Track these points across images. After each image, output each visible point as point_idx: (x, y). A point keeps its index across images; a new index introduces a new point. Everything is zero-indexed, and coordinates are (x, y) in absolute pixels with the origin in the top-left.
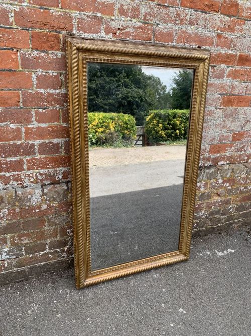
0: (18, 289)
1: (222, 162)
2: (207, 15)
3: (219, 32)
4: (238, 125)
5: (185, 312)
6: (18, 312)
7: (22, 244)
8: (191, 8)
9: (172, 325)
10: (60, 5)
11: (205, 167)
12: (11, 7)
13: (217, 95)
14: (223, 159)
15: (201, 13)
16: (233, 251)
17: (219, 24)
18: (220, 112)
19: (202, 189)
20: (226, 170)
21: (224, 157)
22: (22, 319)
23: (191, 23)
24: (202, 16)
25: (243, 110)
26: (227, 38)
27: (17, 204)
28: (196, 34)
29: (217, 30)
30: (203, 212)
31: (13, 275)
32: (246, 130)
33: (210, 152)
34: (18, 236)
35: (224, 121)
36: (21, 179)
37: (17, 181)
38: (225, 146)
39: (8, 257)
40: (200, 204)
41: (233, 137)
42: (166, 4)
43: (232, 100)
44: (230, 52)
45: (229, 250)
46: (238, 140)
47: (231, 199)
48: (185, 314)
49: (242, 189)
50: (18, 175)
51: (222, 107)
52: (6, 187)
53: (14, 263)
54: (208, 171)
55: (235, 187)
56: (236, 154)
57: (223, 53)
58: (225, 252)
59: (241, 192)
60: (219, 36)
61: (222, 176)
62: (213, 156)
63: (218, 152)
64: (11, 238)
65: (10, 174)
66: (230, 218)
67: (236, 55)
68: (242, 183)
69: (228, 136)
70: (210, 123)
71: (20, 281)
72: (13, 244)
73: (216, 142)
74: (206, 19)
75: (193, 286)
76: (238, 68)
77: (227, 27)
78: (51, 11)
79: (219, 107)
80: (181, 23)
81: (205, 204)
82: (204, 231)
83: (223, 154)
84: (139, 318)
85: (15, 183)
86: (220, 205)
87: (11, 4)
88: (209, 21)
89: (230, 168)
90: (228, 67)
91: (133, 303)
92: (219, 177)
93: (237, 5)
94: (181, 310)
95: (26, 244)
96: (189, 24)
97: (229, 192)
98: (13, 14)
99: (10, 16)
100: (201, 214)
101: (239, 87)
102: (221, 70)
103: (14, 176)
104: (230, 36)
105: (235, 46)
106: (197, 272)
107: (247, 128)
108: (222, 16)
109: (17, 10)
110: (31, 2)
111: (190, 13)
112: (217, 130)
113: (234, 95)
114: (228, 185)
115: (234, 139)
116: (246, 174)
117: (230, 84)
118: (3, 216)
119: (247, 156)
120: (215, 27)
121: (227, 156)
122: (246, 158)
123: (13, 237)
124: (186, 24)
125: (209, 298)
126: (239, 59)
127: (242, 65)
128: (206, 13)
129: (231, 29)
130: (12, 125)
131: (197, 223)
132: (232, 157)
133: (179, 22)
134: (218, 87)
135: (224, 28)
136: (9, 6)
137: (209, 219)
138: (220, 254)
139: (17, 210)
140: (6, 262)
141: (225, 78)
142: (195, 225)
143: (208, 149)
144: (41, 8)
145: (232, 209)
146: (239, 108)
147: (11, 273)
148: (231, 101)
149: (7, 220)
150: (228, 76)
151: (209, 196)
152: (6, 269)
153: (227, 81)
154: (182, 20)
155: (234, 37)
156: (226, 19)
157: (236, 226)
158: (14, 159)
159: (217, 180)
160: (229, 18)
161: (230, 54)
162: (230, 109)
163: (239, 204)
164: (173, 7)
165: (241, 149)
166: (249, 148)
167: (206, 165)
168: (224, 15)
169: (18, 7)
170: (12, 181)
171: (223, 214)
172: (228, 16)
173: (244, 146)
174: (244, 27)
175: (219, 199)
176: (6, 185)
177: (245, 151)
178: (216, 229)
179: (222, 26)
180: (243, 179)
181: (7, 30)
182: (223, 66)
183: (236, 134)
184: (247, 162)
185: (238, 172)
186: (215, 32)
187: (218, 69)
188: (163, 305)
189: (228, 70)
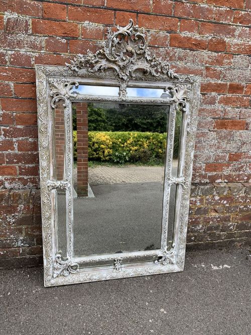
0: (29, 273)
1: (219, 181)
2: (194, 52)
3: (207, 65)
4: (234, 146)
5: (165, 312)
6: (25, 290)
7: (34, 236)
8: (180, 47)
9: (150, 321)
10: (68, 51)
11: (201, 184)
12: (33, 54)
13: (209, 119)
14: (221, 177)
15: (189, 51)
16: (229, 267)
17: (207, 59)
18: (214, 134)
19: (198, 204)
20: (222, 187)
21: (221, 176)
22: (27, 296)
23: (180, 59)
24: (191, 53)
25: (238, 133)
26: (216, 70)
27: (31, 201)
28: (185, 68)
29: (205, 64)
30: (201, 226)
31: (27, 261)
32: (243, 151)
33: (205, 170)
34: (30, 228)
35: (219, 142)
36: (36, 182)
37: (33, 183)
38: (222, 165)
39: (22, 244)
40: (197, 218)
41: (230, 157)
42: (156, 46)
43: (226, 124)
44: (220, 82)
45: (226, 266)
46: (235, 160)
47: (230, 216)
48: (165, 314)
49: (241, 207)
50: (34, 178)
51: (216, 129)
52: (24, 187)
53: (28, 250)
54: (203, 187)
55: (233, 205)
56: (234, 173)
57: (213, 82)
58: (221, 267)
59: (241, 211)
60: (207, 68)
61: (218, 193)
62: (209, 174)
63: (215, 170)
64: (25, 229)
65: (28, 177)
66: (231, 235)
67: (227, 84)
68: (241, 202)
69: (225, 156)
70: (204, 144)
71: (32, 267)
72: (27, 234)
73: (211, 161)
74: (194, 56)
75: (180, 292)
76: (230, 95)
77: (215, 61)
78: (62, 55)
79: (212, 129)
80: (171, 59)
81: (202, 219)
82: (203, 245)
83: (220, 173)
84: (123, 311)
85: (31, 185)
86: (218, 222)
87: (33, 52)
88: (197, 57)
89: (227, 186)
90: (219, 95)
91: (121, 298)
92: (215, 193)
93: (224, 42)
94: (162, 310)
95: (37, 236)
96: (178, 60)
97: (228, 209)
98: (34, 59)
99: (31, 60)
100: (198, 228)
101: (232, 112)
102: (212, 97)
103: (31, 178)
104: (218, 68)
105: (224, 76)
106: (187, 280)
107: (244, 149)
108: (210, 52)
109: (37, 56)
110: (47, 50)
111: (179, 51)
112: (212, 150)
113: (227, 119)
114: (225, 202)
115: (231, 159)
116: (245, 193)
117: (222, 109)
118: (20, 210)
119: (246, 176)
120: (203, 62)
121: (224, 175)
122: (246, 178)
123: (28, 228)
124: (175, 60)
125: (192, 304)
126: (230, 88)
127: (233, 93)
128: (194, 50)
129: (219, 62)
130: (30, 139)
131: (195, 236)
132: (230, 176)
133: (168, 59)
134: (210, 112)
135: (213, 62)
136: (31, 53)
137: (207, 233)
138: (215, 268)
139: (31, 206)
140: (21, 249)
141: (217, 104)
142: (193, 238)
143: (204, 167)
144: (54, 54)
145: (232, 227)
146: (234, 131)
147: (25, 258)
148: (224, 125)
149: (22, 214)
150: (220, 102)
151: (206, 211)
152: (21, 255)
153: (218, 107)
154: (171, 57)
155: (223, 69)
156: (214, 55)
157: (239, 244)
158: (30, 166)
159: (213, 196)
160: (216, 54)
161: (220, 84)
162: (224, 132)
163: (240, 222)
164: (162, 48)
165: (239, 169)
166: (248, 168)
167: (203, 182)
168: (212, 51)
169: (38, 54)
170: (29, 183)
171: (222, 231)
172: (215, 52)
173: (242, 167)
174: (232, 60)
175: (217, 215)
176: (25, 185)
177: (243, 171)
178: (216, 245)
179: (210, 60)
180: (242, 198)
181: (30, 70)
182: (213, 94)
183: (232, 155)
184: (246, 182)
185: (236, 190)
186: (203, 66)
187: (208, 97)
188: (147, 303)
189: (219, 97)
